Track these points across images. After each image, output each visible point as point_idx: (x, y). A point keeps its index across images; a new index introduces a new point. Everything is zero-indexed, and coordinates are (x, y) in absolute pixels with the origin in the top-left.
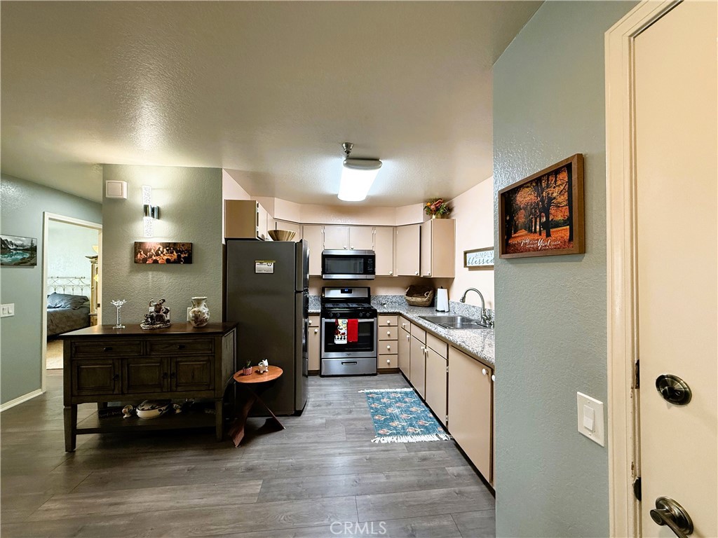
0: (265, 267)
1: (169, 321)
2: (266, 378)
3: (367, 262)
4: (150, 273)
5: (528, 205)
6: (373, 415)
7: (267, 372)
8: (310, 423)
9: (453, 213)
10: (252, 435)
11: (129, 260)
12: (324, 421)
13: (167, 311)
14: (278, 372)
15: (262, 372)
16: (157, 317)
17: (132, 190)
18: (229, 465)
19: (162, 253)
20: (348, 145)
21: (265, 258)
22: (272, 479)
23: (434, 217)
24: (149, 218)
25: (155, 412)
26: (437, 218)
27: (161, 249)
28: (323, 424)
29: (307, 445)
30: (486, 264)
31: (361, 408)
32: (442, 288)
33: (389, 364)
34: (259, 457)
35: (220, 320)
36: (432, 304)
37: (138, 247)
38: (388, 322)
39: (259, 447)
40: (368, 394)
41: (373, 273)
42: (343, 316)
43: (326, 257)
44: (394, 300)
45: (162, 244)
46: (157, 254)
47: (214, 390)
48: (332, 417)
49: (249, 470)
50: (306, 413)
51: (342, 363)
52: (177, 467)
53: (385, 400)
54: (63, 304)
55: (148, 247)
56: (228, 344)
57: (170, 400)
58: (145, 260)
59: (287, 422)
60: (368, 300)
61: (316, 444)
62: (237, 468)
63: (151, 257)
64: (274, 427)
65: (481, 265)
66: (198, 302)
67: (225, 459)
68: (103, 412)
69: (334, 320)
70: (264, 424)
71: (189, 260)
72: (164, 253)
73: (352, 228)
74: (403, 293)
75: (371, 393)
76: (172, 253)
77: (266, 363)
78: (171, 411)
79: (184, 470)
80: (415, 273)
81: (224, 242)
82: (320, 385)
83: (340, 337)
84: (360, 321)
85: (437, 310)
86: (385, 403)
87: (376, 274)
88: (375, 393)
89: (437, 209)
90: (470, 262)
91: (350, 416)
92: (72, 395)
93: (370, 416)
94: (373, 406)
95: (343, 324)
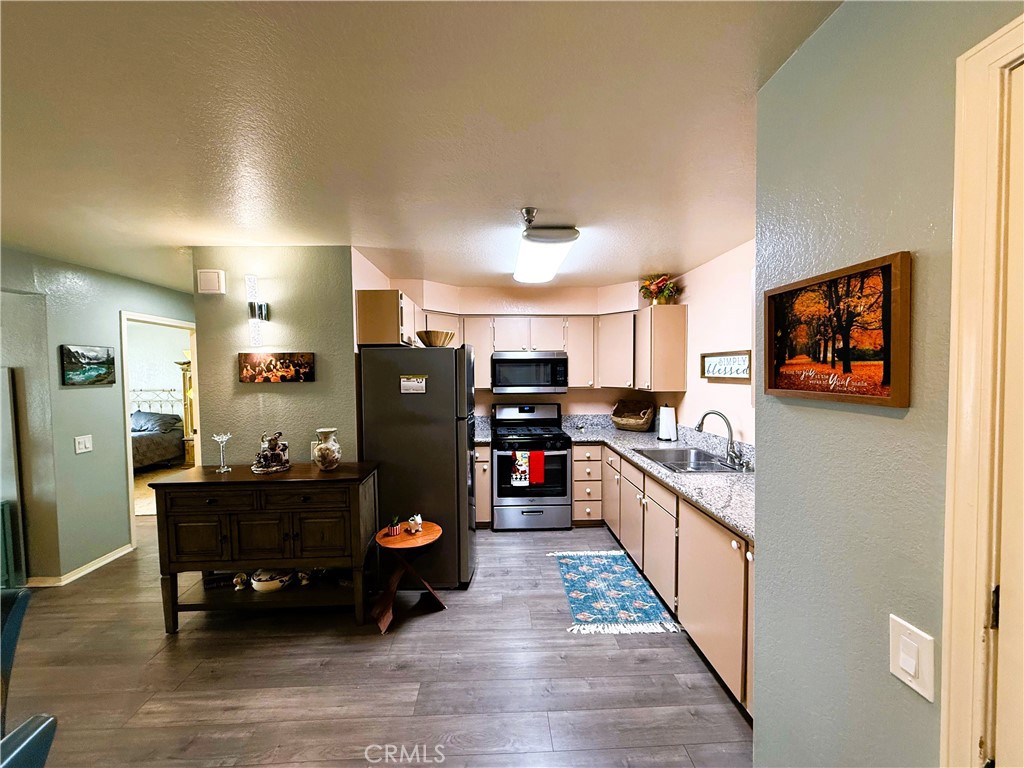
0: (413, 385)
1: (287, 461)
2: (420, 541)
3: (555, 368)
4: (260, 395)
5: (813, 319)
6: (569, 592)
7: (420, 533)
8: (481, 600)
9: (683, 296)
10: (404, 616)
11: (232, 378)
12: (499, 598)
13: (285, 448)
14: (436, 532)
15: (413, 531)
16: (272, 457)
17: (232, 281)
18: (374, 659)
19: (275, 367)
20: (529, 211)
21: (414, 373)
22: (432, 682)
23: (655, 302)
24: (257, 320)
25: (276, 584)
26: (659, 303)
27: (273, 363)
28: (497, 603)
29: (477, 634)
30: (735, 375)
31: (550, 580)
32: (666, 406)
33: (589, 514)
34: (413, 650)
35: (355, 459)
36: (652, 427)
37: (243, 360)
38: (588, 455)
39: (412, 635)
40: (560, 558)
41: (565, 383)
42: (522, 447)
43: (497, 364)
44: (595, 421)
45: (274, 355)
46: (269, 370)
47: (351, 556)
48: (510, 592)
49: (402, 667)
50: (475, 585)
51: (523, 512)
52: (308, 660)
53: (584, 569)
54: (149, 425)
55: (256, 360)
56: (367, 492)
57: (294, 569)
58: (253, 378)
59: (450, 599)
60: (557, 422)
61: (492, 633)
62: (384, 665)
63: (260, 373)
64: (431, 606)
65: (727, 375)
66: (326, 436)
67: (369, 651)
68: (209, 582)
69: (510, 453)
70: (418, 600)
71: (310, 377)
72: (278, 367)
73: (533, 319)
74: (609, 411)
75: (564, 557)
76: (288, 367)
77: (418, 519)
78: (295, 582)
79: (315, 664)
80: (627, 383)
81: (356, 350)
82: (492, 544)
83: (519, 477)
84: (547, 453)
85: (659, 439)
86: (584, 573)
87: (570, 385)
88: (569, 557)
89: (660, 291)
90: (711, 370)
91: (536, 592)
92: (170, 562)
93: (564, 592)
94: (568, 576)
95: (522, 458)
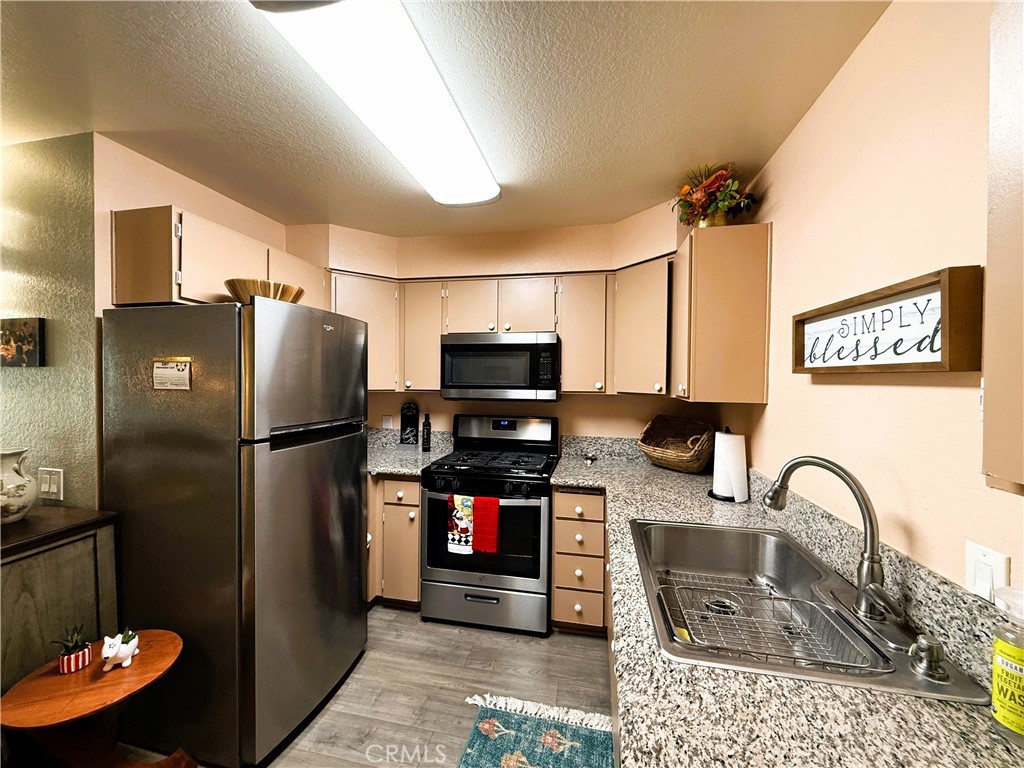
0: (171, 374)
9: (766, 207)
23: (703, 224)
26: (712, 226)
30: (888, 358)
32: (728, 431)
33: (580, 613)
36: (705, 467)
38: (579, 510)
40: (484, 714)
41: (554, 383)
42: (465, 488)
44: (617, 448)
51: (466, 596)
65: (864, 361)
69: (445, 496)
74: (635, 432)
75: (494, 713)
76: (8, 342)
80: (657, 386)
81: (99, 314)
83: (457, 537)
84: (503, 502)
85: (711, 494)
87: (566, 388)
88: (503, 715)
89: (711, 198)
90: (819, 351)
95: (463, 506)
